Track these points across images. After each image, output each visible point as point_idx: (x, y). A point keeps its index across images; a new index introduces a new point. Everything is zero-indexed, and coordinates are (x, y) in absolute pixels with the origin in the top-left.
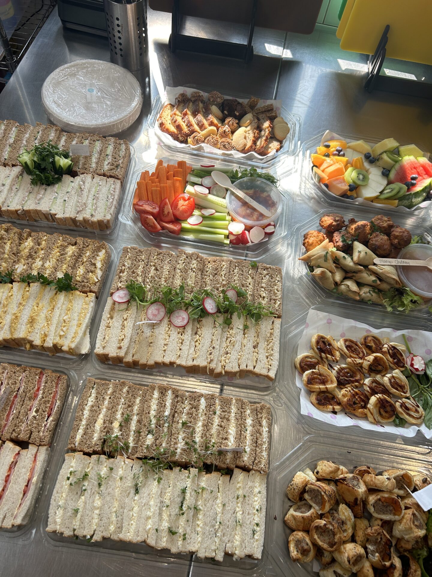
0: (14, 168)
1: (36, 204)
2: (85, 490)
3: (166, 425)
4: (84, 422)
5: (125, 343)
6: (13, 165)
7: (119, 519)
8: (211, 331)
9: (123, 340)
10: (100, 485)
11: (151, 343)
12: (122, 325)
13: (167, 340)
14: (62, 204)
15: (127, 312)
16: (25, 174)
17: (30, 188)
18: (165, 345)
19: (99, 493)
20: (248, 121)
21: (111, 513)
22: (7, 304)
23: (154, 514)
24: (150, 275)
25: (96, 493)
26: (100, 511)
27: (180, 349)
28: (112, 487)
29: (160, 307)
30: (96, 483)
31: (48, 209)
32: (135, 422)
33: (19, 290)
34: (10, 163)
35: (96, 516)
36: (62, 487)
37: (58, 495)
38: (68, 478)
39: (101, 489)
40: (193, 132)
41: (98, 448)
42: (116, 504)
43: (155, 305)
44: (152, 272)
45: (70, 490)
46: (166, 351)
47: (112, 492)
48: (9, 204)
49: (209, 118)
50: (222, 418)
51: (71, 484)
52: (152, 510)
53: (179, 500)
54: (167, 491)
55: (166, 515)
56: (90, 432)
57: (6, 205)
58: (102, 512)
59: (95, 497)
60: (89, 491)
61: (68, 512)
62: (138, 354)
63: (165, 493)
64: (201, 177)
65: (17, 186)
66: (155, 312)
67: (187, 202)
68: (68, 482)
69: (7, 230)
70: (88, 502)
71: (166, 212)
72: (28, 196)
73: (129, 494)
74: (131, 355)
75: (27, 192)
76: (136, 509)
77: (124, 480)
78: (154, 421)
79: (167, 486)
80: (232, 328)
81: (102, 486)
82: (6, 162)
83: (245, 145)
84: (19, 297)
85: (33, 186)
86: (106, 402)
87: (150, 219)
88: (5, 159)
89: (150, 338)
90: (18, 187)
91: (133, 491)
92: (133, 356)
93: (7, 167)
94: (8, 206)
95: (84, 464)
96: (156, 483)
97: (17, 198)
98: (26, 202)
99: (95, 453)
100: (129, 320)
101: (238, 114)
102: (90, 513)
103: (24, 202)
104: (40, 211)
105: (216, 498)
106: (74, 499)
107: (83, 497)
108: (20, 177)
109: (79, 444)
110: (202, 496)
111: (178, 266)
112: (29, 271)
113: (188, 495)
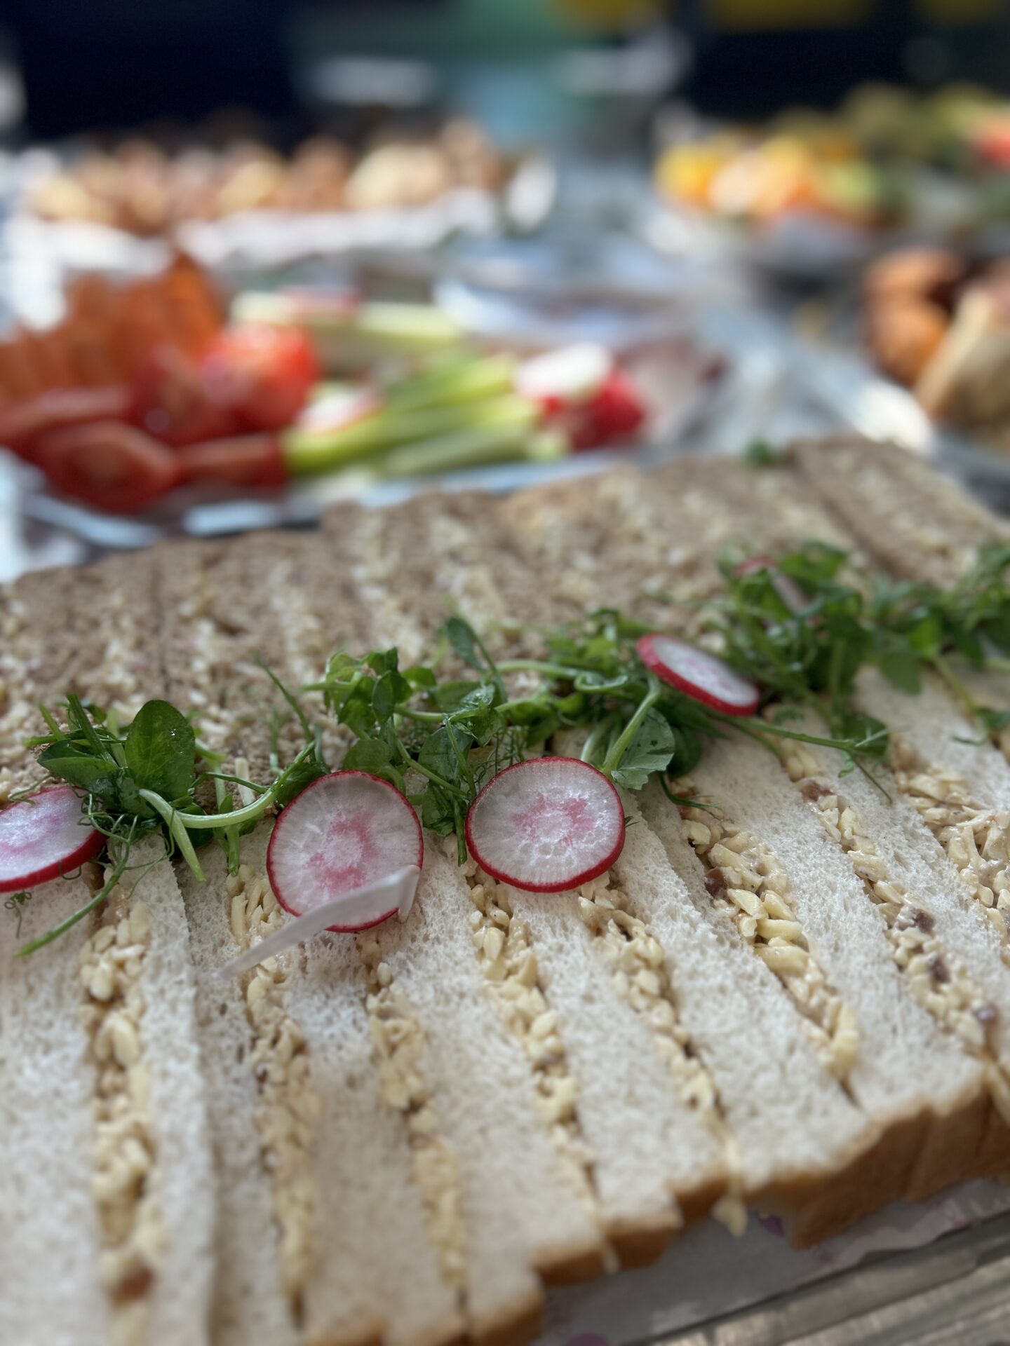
5: (173, 1213)
8: (811, 828)
9: (138, 1188)
11: (414, 1107)
13: (542, 1023)
15: (109, 932)
18: (542, 1067)
27: (689, 1050)
29: (364, 802)
43: (314, 797)
66: (344, 852)
80: (913, 765)
89: (388, 1069)
92: (298, 1309)
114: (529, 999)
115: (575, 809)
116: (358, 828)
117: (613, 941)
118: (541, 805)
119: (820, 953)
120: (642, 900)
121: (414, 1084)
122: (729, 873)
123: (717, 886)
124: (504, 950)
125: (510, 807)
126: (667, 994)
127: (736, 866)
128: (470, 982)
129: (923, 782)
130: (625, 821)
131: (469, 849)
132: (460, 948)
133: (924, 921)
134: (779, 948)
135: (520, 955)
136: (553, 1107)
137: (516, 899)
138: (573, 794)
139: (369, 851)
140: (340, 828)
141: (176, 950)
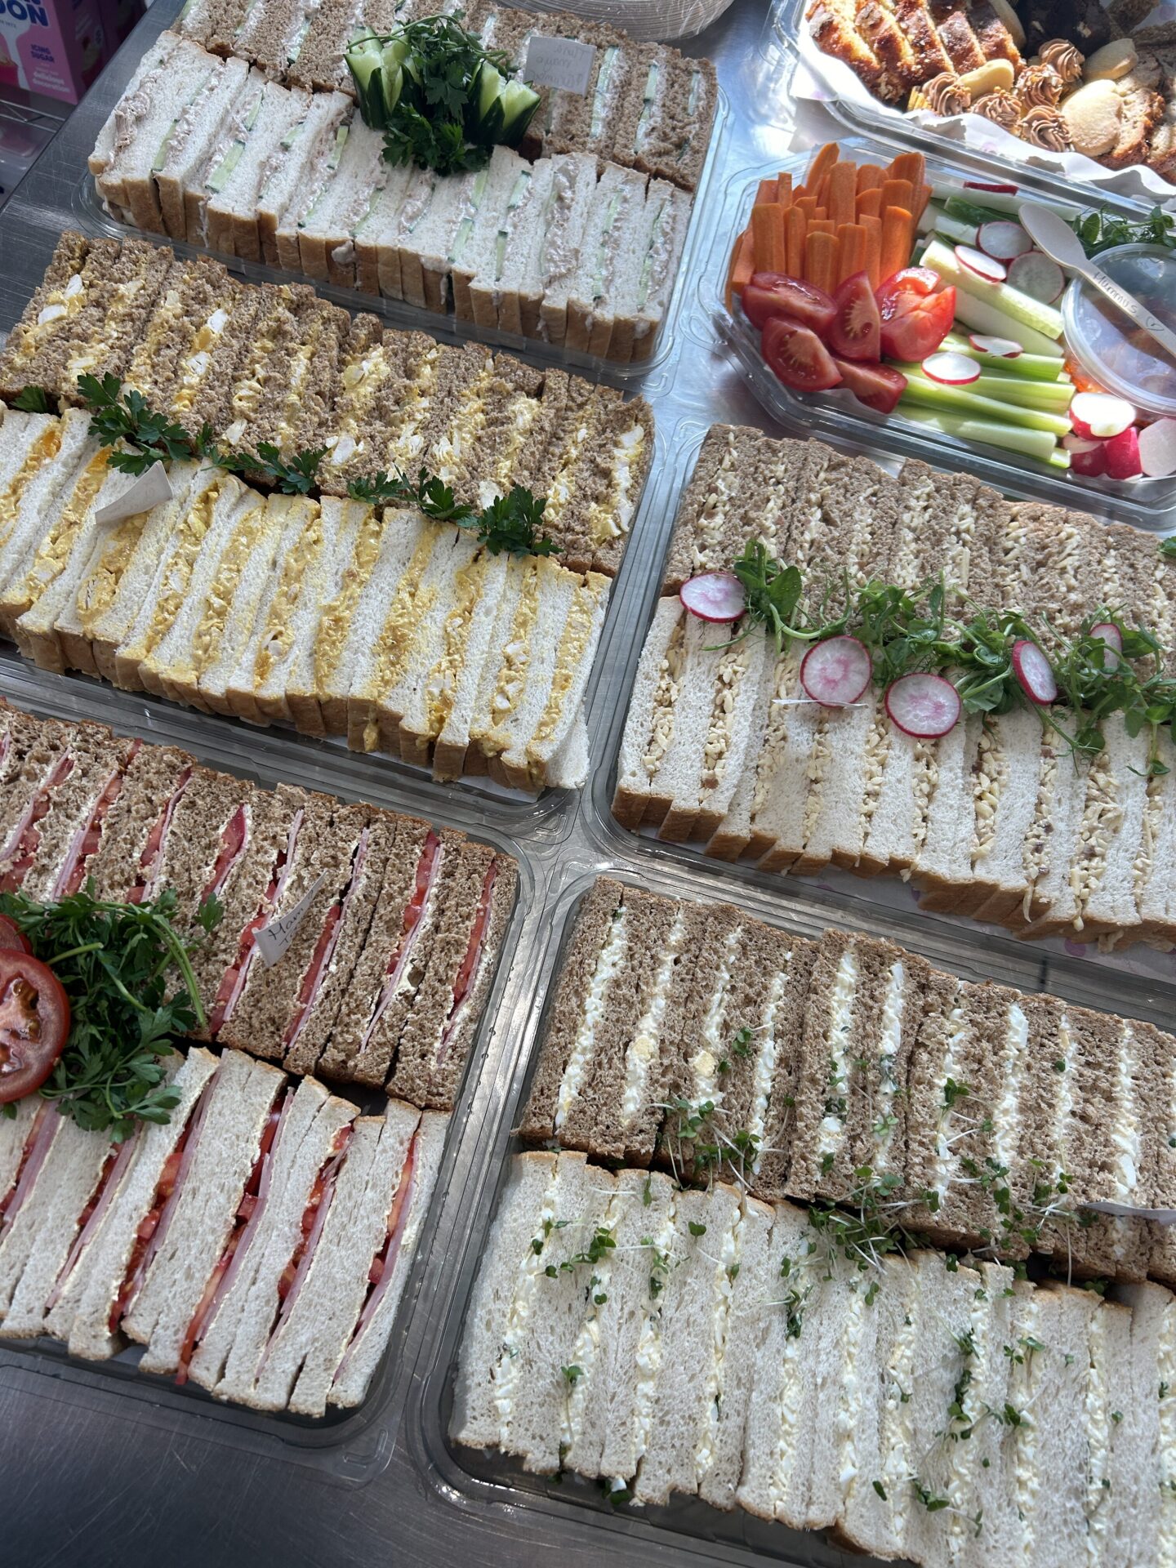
0: (319, 99)
1: (401, 229)
2: (601, 1299)
3: (888, 1088)
4: (586, 1039)
5: (729, 769)
6: (318, 89)
7: (733, 1423)
8: (1034, 768)
9: (720, 755)
10: (655, 1287)
11: (816, 781)
12: (714, 701)
13: (877, 780)
14: (491, 245)
15: (732, 656)
16: (358, 125)
17: (377, 172)
18: (868, 794)
19: (652, 1318)
20: (1125, 63)
21: (699, 1399)
22: (302, 572)
23: (862, 1422)
24: (808, 536)
25: (640, 1313)
26: (660, 1386)
27: (925, 819)
28: (701, 1300)
29: (854, 655)
30: (639, 1280)
31: (445, 257)
32: (771, 1065)
33: (343, 525)
34: (307, 79)
35: (644, 1406)
36: (514, 1276)
37: (499, 1305)
38: (538, 1247)
39: (659, 1301)
40: (934, 69)
41: (642, 1143)
42: (718, 1367)
43: (834, 643)
44: (815, 527)
45: (545, 1290)
46: (875, 819)
47: (701, 1319)
48: (305, 220)
49: (990, 31)
50: (1088, 1089)
51: (550, 1271)
52: (854, 1407)
53: (947, 1378)
54: (901, 1338)
55: (899, 1431)
56: (610, 1080)
57: (290, 218)
58: (668, 1391)
59: (638, 1330)
60: (616, 1306)
61: (540, 1376)
62: (772, 816)
63: (892, 1344)
64: (977, 224)
65: (332, 159)
66: (836, 672)
67: (930, 299)
68: (540, 1261)
69: (296, 308)
70: (613, 1345)
71: (856, 324)
72: (371, 199)
73: (766, 1330)
74: (746, 816)
75: (369, 185)
76: (792, 1393)
77: (744, 1279)
78: (844, 1070)
79: (900, 1321)
80: (1104, 768)
81: (662, 1293)
82: (294, 71)
83: (1115, 139)
84: (346, 551)
85: (388, 167)
86: (665, 975)
87: (805, 339)
88: (291, 62)
89: (812, 763)
90: (335, 163)
91: (779, 1326)
92: (752, 818)
93: (295, 92)
94: (300, 226)
95: (592, 1197)
96: (857, 1302)
97: (331, 202)
98: (365, 219)
99: (632, 1160)
100: (740, 686)
101: (1087, 32)
102: (622, 1391)
103: (357, 219)
104: (416, 257)
105: (1085, 1388)
106: (559, 1330)
107: (593, 1326)
108: (343, 130)
109: (571, 1119)
110: (1030, 1373)
111: (906, 517)
112: (378, 465)
113: (981, 1367)
114: (876, 768)
115: (939, 707)
116: (845, 664)
117: (921, 767)
118: (925, 697)
119: (998, 817)
120: (943, 758)
121: (820, 774)
122: (986, 767)
123: (977, 769)
124: (877, 746)
125: (911, 690)
126: (929, 796)
127: (990, 765)
128: (859, 750)
129: (1101, 778)
130: (957, 723)
131: (885, 699)
132: (860, 735)
133: (1048, 828)
134: (984, 805)
135: (882, 751)
136: (866, 808)
137: (893, 728)
138: (942, 700)
139: (845, 677)
140: (839, 661)
141: (756, 677)
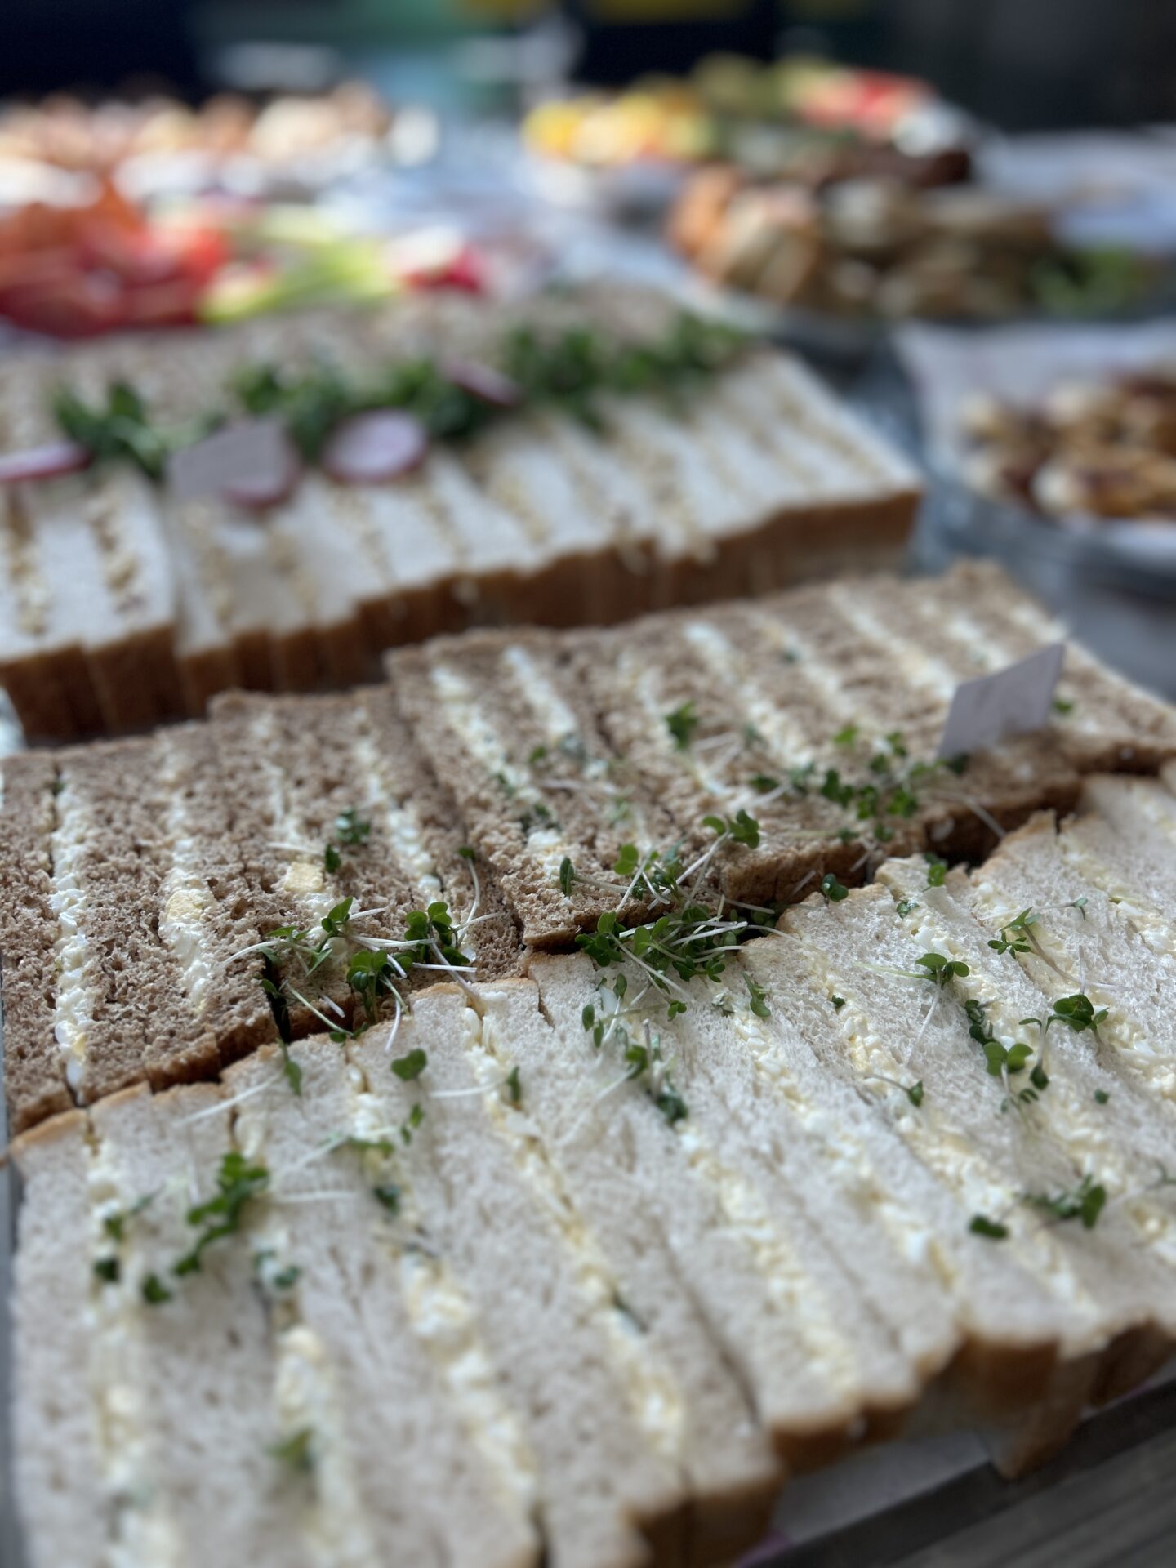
2: (287, 1280)
5: (152, 582)
10: (386, 1199)
19: (413, 1248)
21: (582, 1322)
25: (382, 1255)
26: (493, 1348)
28: (484, 1167)
30: (349, 1201)
32: (411, 833)
35: (481, 1405)
36: (79, 1358)
38: (109, 1271)
39: (410, 1216)
41: (245, 1013)
42: (585, 1250)
45: (162, 1337)
50: (840, 658)
51: (152, 1292)
52: (849, 1150)
53: (951, 1034)
54: (844, 1029)
55: (948, 1151)
56: (145, 975)
58: (513, 1349)
59: (394, 1285)
60: (328, 1273)
61: (224, 1498)
62: (250, 608)
63: (840, 1048)
68: (127, 1290)
70: (355, 1341)
74: (213, 618)
76: (737, 1198)
77: (540, 1094)
78: (518, 776)
79: (830, 1009)
81: (405, 1200)
86: (178, 813)
92: (225, 619)
95: (188, 1137)
96: (745, 1024)
102: (420, 1411)
105: (1132, 928)
106: (227, 1386)
107: (301, 1338)
109: (94, 1059)
113: (981, 983)
